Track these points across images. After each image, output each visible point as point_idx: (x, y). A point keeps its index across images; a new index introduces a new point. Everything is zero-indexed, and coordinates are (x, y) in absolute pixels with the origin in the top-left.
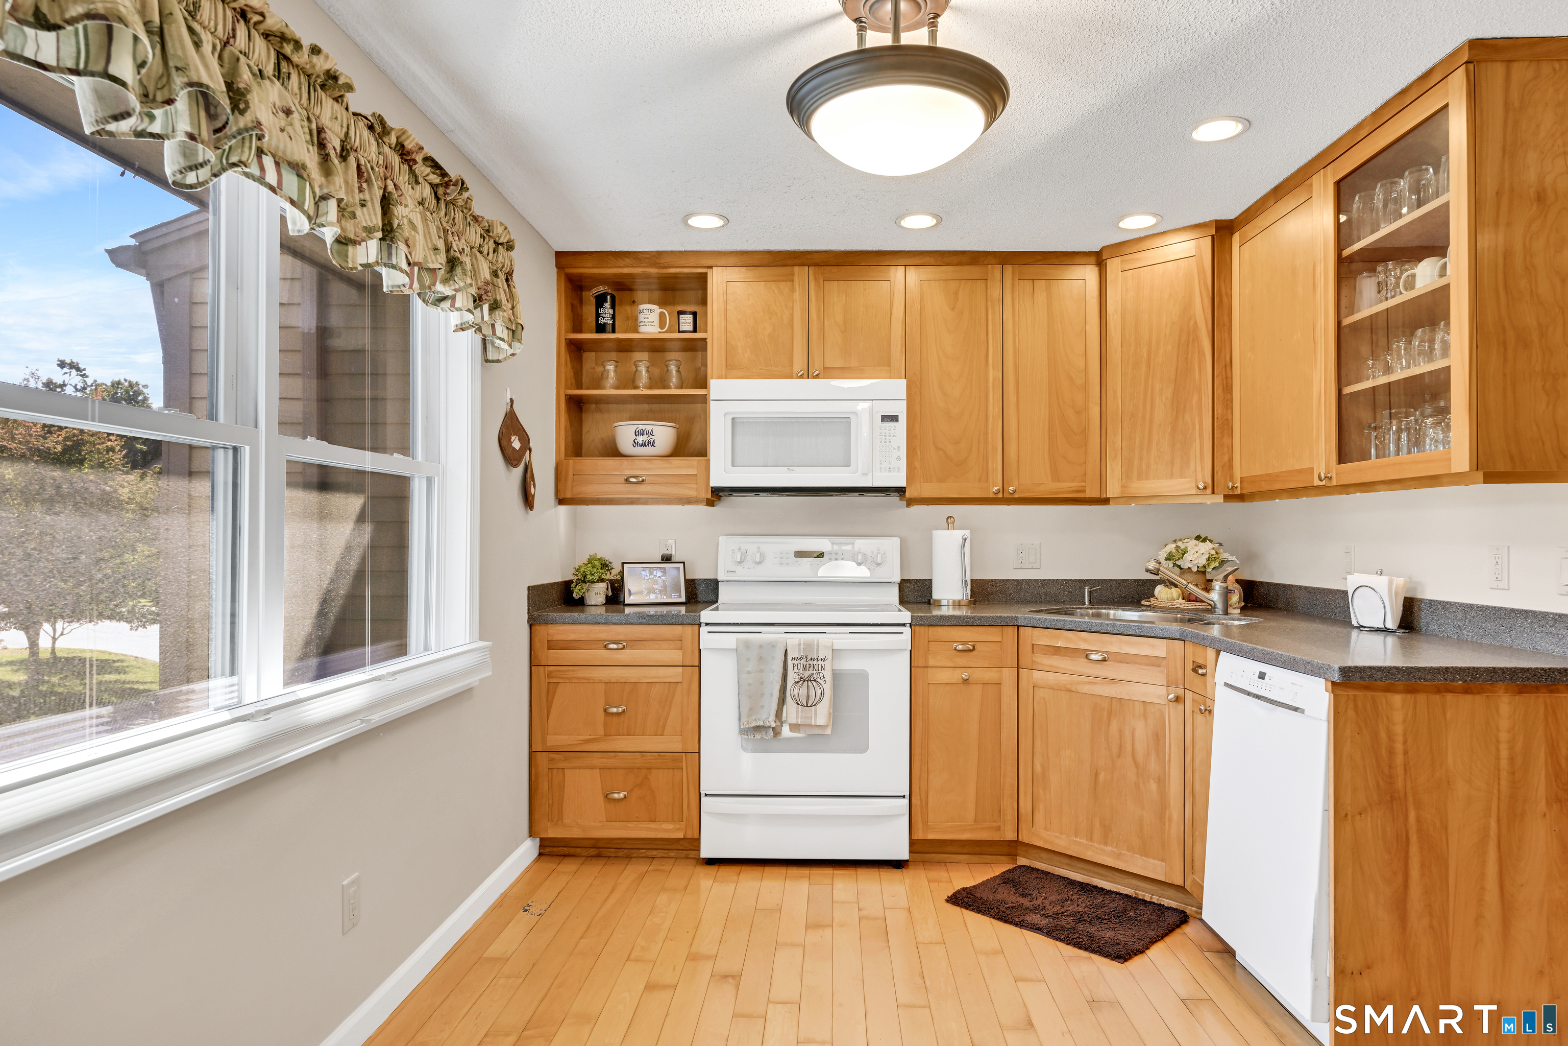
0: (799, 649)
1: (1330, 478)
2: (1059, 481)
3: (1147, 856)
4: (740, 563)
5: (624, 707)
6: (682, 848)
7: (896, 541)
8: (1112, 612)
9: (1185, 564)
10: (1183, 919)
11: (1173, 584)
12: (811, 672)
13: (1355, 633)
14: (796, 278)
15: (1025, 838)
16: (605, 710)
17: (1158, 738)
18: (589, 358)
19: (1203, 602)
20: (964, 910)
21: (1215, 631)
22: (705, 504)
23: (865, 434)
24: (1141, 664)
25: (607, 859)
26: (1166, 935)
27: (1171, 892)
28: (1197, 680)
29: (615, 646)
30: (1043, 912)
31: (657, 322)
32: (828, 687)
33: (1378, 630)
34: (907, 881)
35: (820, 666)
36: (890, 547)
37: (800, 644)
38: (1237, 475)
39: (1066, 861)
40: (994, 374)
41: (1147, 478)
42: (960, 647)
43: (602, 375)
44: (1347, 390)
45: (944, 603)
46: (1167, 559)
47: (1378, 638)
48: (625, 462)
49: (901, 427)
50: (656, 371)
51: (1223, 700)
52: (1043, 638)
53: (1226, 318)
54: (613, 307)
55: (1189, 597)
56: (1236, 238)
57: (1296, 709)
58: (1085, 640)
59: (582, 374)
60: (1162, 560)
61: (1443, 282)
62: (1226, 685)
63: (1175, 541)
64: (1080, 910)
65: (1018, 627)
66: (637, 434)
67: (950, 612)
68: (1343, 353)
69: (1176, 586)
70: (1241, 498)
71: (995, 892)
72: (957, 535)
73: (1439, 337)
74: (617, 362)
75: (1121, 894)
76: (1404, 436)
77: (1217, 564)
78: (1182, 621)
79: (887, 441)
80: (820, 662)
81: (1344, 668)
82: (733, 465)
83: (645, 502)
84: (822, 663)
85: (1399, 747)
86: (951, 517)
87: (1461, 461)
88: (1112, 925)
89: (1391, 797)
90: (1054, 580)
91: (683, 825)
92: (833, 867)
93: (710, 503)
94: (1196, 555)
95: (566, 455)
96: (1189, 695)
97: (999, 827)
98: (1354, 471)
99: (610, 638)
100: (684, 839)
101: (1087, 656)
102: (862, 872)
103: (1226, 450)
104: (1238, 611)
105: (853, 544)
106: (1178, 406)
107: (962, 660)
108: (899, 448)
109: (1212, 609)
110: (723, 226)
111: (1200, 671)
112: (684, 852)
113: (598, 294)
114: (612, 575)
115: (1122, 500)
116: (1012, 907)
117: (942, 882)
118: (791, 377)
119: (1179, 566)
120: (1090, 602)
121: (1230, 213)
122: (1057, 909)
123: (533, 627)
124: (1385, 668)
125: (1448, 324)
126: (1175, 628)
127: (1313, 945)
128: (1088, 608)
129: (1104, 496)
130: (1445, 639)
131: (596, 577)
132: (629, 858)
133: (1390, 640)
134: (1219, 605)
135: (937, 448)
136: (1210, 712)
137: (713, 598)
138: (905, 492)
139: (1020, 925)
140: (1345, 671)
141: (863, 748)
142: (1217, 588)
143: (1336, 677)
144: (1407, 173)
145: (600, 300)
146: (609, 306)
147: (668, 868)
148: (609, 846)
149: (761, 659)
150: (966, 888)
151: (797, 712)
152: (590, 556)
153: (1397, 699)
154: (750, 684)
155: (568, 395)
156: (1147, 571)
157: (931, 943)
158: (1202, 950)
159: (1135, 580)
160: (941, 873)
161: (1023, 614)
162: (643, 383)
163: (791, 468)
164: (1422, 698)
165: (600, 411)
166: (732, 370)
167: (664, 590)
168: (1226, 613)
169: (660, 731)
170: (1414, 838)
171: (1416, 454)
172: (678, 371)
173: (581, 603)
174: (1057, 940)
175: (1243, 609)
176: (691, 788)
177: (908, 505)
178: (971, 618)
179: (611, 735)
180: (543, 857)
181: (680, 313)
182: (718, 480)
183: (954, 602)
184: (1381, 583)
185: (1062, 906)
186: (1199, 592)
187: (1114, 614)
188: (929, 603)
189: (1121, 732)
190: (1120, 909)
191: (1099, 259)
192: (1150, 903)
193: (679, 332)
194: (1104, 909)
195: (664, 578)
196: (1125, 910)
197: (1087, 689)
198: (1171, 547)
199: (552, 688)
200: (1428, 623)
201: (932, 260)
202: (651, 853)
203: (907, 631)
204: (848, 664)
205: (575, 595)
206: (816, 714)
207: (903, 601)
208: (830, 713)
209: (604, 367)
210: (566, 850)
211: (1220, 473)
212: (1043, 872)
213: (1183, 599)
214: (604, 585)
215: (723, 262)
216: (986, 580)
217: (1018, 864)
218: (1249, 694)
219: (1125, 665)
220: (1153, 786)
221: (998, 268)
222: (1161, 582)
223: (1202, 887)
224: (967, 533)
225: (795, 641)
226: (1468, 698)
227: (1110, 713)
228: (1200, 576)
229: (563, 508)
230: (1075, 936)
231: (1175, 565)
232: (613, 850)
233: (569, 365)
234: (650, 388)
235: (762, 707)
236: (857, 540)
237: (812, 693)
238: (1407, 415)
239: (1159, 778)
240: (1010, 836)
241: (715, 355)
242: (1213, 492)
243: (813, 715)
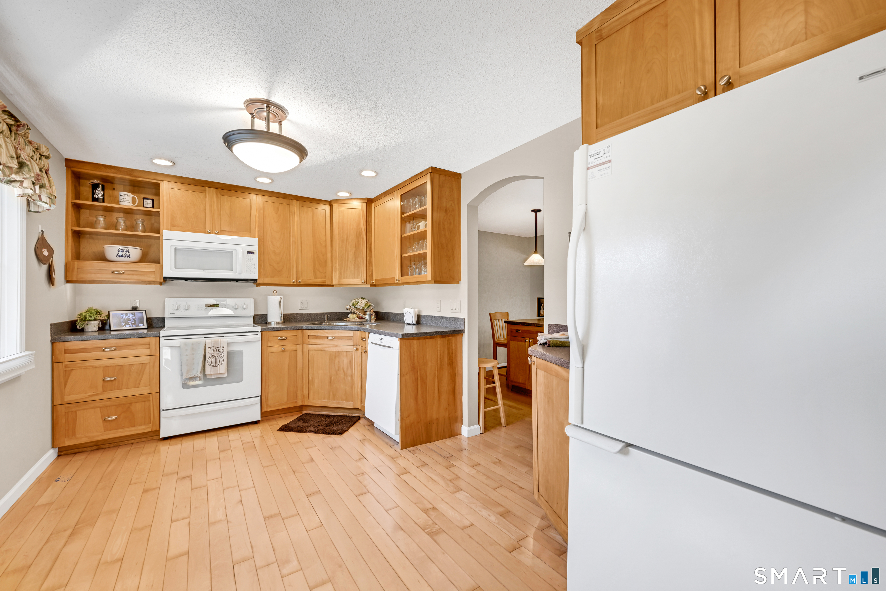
0: (212, 344)
1: (399, 281)
2: (317, 279)
3: (347, 401)
4: (177, 310)
5: (115, 377)
6: (149, 436)
7: (252, 300)
8: (335, 323)
9: (358, 307)
10: (359, 418)
11: (354, 313)
12: (217, 352)
13: (405, 325)
14: (207, 192)
15: (306, 403)
16: (104, 380)
17: (351, 362)
18: (85, 214)
19: (364, 318)
20: (284, 432)
21: (368, 327)
22: (159, 284)
23: (240, 258)
24: (345, 339)
25: (104, 449)
26: (354, 424)
27: (355, 411)
28: (363, 342)
29: (108, 350)
30: (314, 426)
31: (130, 201)
32: (225, 358)
33: (411, 324)
34: (260, 428)
35: (222, 350)
36: (250, 302)
37: (212, 342)
38: (374, 279)
39: (320, 409)
40: (292, 239)
41: (346, 279)
42: (281, 338)
43: (95, 222)
44: (404, 255)
45: (272, 323)
46: (352, 305)
47: (411, 326)
48: (112, 264)
49: (256, 256)
50: (128, 223)
51: (371, 348)
52: (312, 333)
53: (370, 229)
54: (103, 190)
55: (359, 317)
56: (373, 204)
57: (391, 347)
58: (327, 333)
59: (80, 220)
60: (351, 305)
61: (425, 229)
62: (372, 343)
63: (355, 299)
64: (326, 423)
65: (303, 330)
66: (119, 251)
67: (276, 326)
68: (402, 245)
69: (355, 314)
70: (375, 286)
71: (296, 424)
72: (278, 297)
73: (425, 243)
74: (105, 216)
75: (339, 415)
76: (417, 269)
77: (368, 306)
78: (357, 325)
79: (250, 261)
80: (221, 348)
81: (403, 334)
82: (175, 268)
83: (124, 283)
84: (223, 348)
85: (416, 355)
86: (275, 291)
87: (429, 278)
88: (337, 425)
89: (414, 369)
90: (314, 313)
91: (151, 425)
92: (227, 429)
93: (161, 284)
94: (361, 304)
95: (72, 259)
96: (360, 348)
97: (296, 401)
98: (405, 279)
99: (106, 346)
100: (151, 432)
101: (328, 338)
102: (241, 429)
103: (370, 270)
104: (374, 321)
105: (226, 301)
106: (356, 256)
107: (282, 343)
108: (255, 264)
109: (366, 321)
110: (171, 166)
111: (364, 340)
112: (150, 438)
113: (92, 183)
114: (102, 317)
115: (338, 285)
116: (303, 427)
117: (274, 425)
118: (205, 233)
119: (356, 307)
120: (327, 320)
121: (372, 197)
122: (318, 424)
123: (55, 344)
124: (412, 333)
125: (427, 241)
126: (356, 327)
127: (395, 413)
128: (326, 322)
129: (332, 284)
130: (427, 326)
131: (93, 318)
132: (118, 446)
133: (414, 327)
134: (369, 319)
135: (270, 265)
136: (367, 352)
137: (162, 325)
138: (257, 281)
139: (306, 432)
140: (403, 335)
141: (241, 380)
142: (368, 314)
143: (401, 337)
144: (418, 197)
145: (95, 187)
146: (101, 190)
147: (143, 446)
148: (105, 443)
149: (193, 349)
150: (285, 425)
151: (211, 369)
152: (89, 308)
153: (415, 342)
154: (187, 360)
155: (73, 230)
156: (347, 309)
157: (273, 445)
158: (365, 426)
159: (342, 312)
160: (274, 422)
161: (304, 325)
162: (121, 228)
163: (205, 270)
164: (421, 341)
165: (92, 238)
166: (174, 226)
167: (134, 323)
168: (370, 321)
169: (137, 385)
170: (419, 379)
171: (420, 275)
172: (143, 224)
173: (82, 331)
174: (319, 434)
175: (375, 320)
176: (155, 408)
177: (257, 286)
178: (283, 327)
179: (107, 391)
180: (61, 457)
181: (144, 199)
182: (166, 273)
183: (277, 322)
184: (412, 310)
185: (320, 423)
186: (362, 315)
187: (336, 324)
188: (266, 323)
189: (339, 362)
190: (339, 420)
191: (330, 203)
192: (349, 416)
193: (144, 207)
194: (334, 421)
195: (134, 317)
196: (341, 420)
197: (328, 349)
198: (354, 301)
199: (67, 374)
200: (423, 322)
201: (268, 194)
202: (130, 442)
203: (260, 334)
204: (233, 348)
205: (78, 327)
206: (220, 369)
207: (255, 323)
208: (226, 368)
209: (97, 218)
210: (77, 451)
211: (369, 278)
212: (312, 414)
213: (357, 318)
214: (97, 322)
215: (169, 180)
216: (289, 314)
217: (303, 414)
218: (378, 345)
219: (340, 340)
220: (349, 378)
221: (294, 201)
222: (350, 313)
223: (365, 407)
224: (282, 297)
225: (209, 341)
226: (431, 340)
227: (335, 356)
228: (363, 310)
229: (69, 285)
230: (325, 431)
231: (355, 307)
232: (107, 445)
233: (73, 215)
234: (126, 230)
235: (194, 369)
236: (227, 300)
237: (218, 361)
238: (418, 264)
239: (351, 375)
240: (300, 404)
241: (164, 219)
242: (367, 284)
243: (218, 370)
